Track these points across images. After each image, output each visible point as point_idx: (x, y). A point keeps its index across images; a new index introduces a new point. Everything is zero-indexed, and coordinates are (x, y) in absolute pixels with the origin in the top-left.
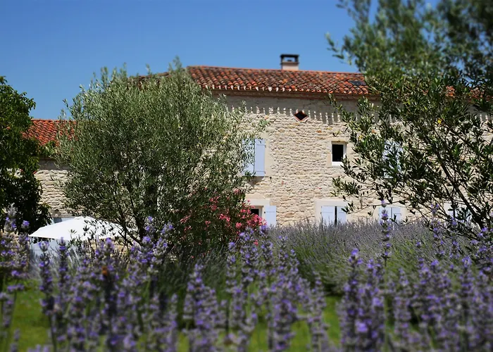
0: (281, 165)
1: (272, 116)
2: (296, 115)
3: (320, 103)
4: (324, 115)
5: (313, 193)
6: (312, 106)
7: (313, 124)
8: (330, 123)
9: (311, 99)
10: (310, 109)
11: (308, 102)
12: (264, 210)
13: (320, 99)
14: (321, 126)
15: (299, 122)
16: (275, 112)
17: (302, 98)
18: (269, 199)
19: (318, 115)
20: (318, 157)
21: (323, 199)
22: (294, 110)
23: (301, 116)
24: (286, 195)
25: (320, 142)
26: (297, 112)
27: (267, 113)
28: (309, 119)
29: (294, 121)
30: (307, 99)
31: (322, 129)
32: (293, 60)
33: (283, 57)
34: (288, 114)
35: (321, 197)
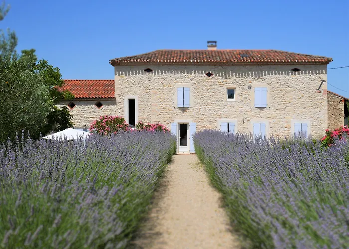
0: (199, 101)
1: (193, 75)
2: (207, 74)
3: (220, 67)
4: (222, 74)
5: (216, 116)
6: (216, 69)
7: (216, 79)
8: (226, 78)
9: (215, 65)
10: (214, 71)
11: (214, 67)
12: (190, 124)
13: (220, 65)
14: (221, 79)
15: (208, 78)
16: (195, 73)
17: (209, 65)
18: (192, 119)
19: (219, 74)
20: (219, 96)
21: (222, 119)
22: (205, 72)
23: (209, 75)
24: (201, 116)
25: (220, 88)
26: (207, 72)
27: (191, 73)
28: (214, 76)
29: (206, 78)
30: (213, 65)
31: (221, 81)
32: (214, 44)
33: (208, 42)
34: (202, 73)
35: (221, 117)
